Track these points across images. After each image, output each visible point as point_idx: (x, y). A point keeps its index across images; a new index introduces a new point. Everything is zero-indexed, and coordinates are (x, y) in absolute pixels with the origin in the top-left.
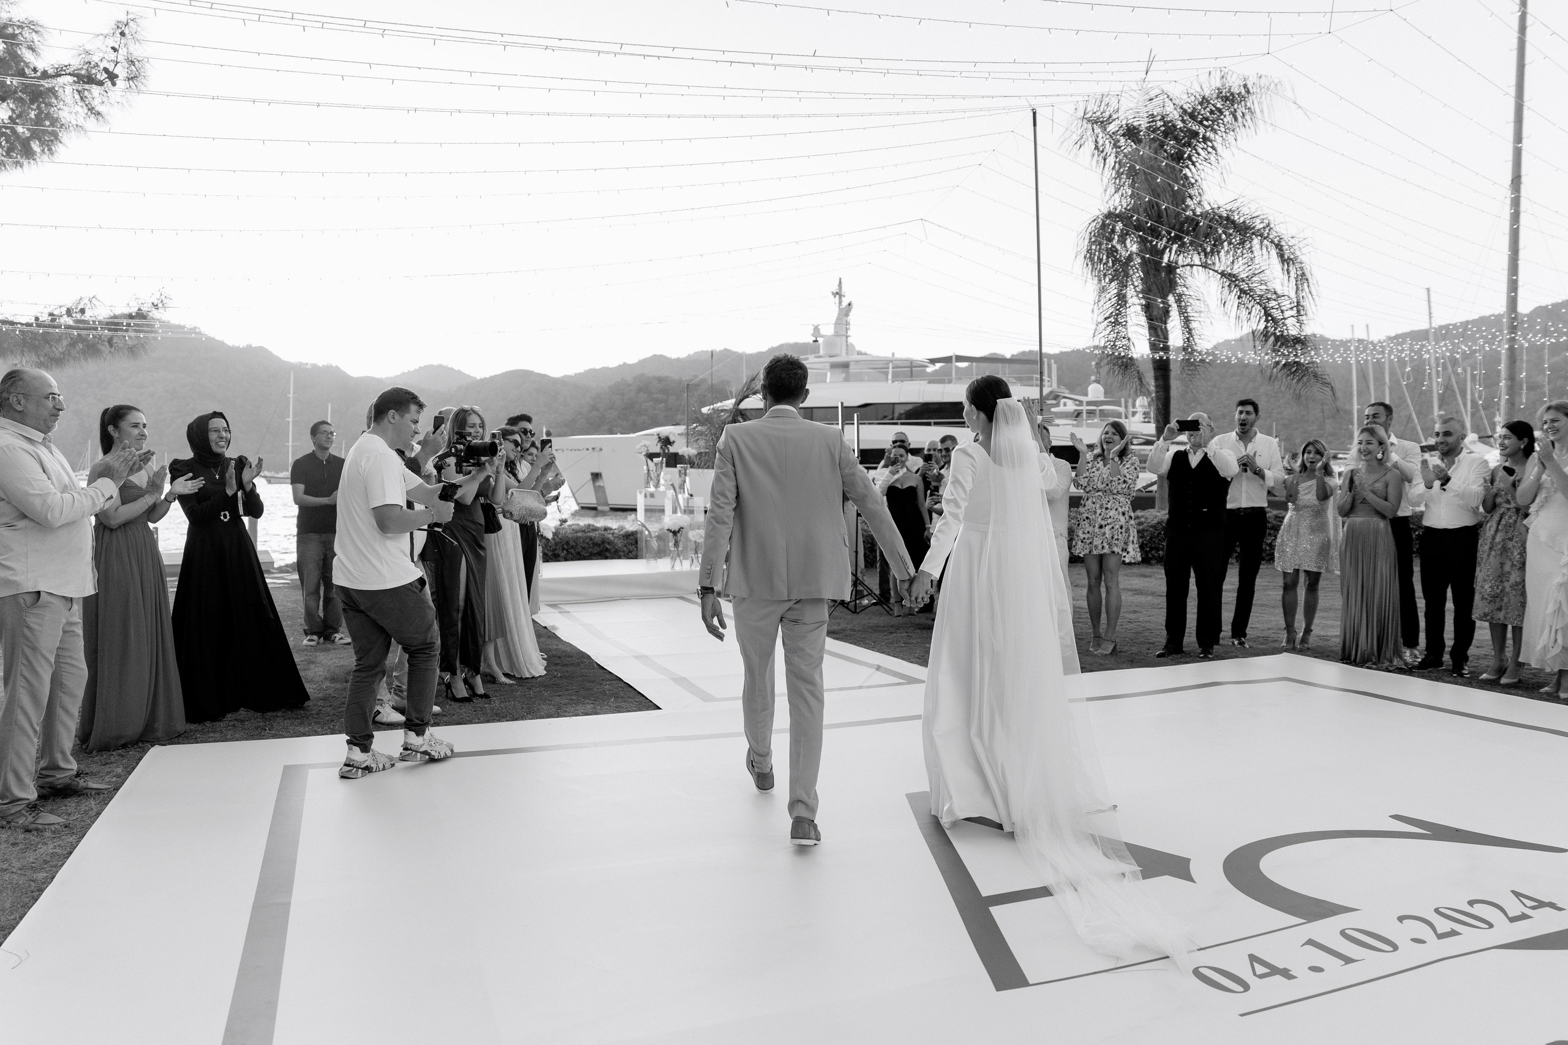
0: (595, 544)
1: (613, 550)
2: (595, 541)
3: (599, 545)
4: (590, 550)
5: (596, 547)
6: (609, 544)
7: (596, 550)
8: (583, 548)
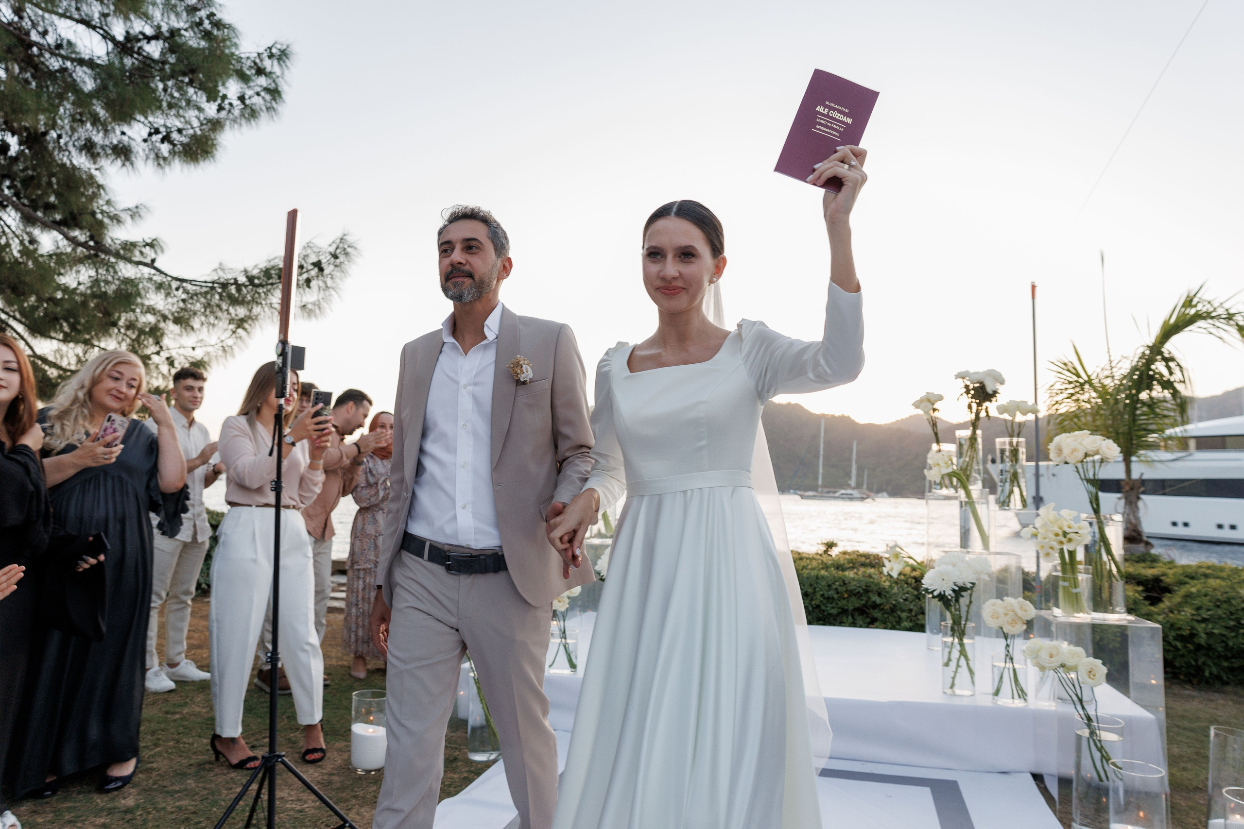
0: (853, 594)
1: (887, 607)
2: (851, 588)
3: (858, 595)
4: (843, 603)
5: (854, 599)
6: (879, 595)
7: (855, 603)
8: (829, 599)
